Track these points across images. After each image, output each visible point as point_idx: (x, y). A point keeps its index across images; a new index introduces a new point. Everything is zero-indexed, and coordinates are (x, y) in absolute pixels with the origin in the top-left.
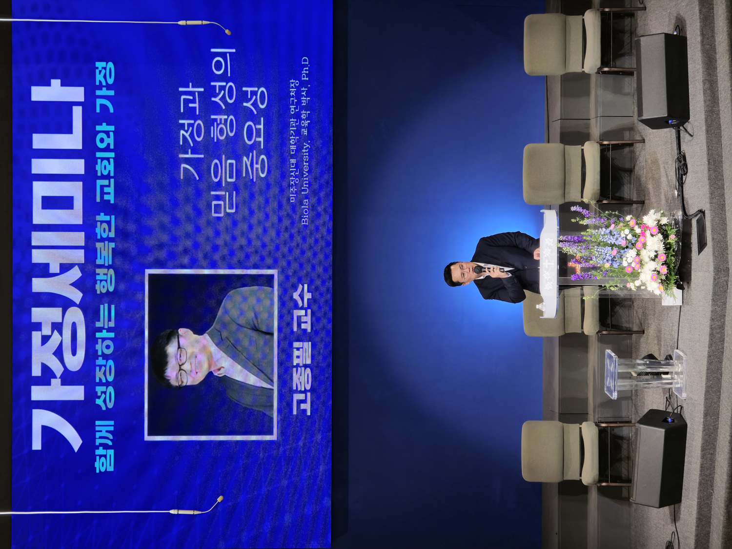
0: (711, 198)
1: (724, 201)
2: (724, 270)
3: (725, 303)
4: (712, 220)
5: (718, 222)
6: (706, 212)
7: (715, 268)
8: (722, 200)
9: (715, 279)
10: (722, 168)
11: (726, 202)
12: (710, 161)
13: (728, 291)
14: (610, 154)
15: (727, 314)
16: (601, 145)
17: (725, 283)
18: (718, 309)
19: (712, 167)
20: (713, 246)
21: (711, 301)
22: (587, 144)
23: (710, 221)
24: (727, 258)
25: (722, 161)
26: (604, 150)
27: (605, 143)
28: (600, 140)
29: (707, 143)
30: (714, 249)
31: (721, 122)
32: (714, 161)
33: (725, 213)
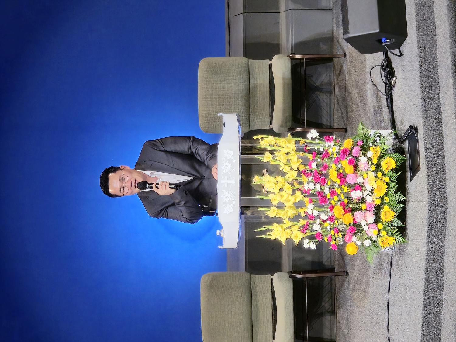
0: (425, 111)
1: (440, 114)
2: (441, 200)
3: (443, 241)
4: (426, 139)
5: (433, 140)
6: (419, 128)
7: (430, 197)
8: (437, 114)
9: (430, 211)
10: (437, 73)
11: (442, 116)
12: (423, 65)
13: (447, 225)
14: (303, 70)
15: (445, 254)
16: (292, 59)
17: (443, 216)
18: (435, 248)
19: (425, 72)
20: (428, 169)
21: (426, 237)
22: (275, 57)
23: (423, 139)
24: (445, 184)
25: (436, 65)
26: (296, 66)
27: (298, 57)
28: (292, 53)
29: (418, 43)
30: (428, 173)
31: (435, 17)
32: (428, 66)
33: (442, 129)
